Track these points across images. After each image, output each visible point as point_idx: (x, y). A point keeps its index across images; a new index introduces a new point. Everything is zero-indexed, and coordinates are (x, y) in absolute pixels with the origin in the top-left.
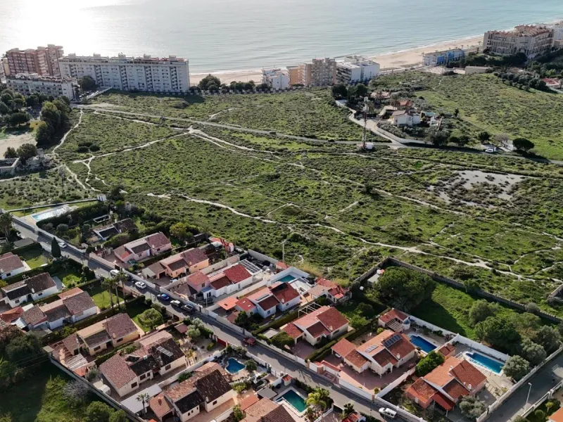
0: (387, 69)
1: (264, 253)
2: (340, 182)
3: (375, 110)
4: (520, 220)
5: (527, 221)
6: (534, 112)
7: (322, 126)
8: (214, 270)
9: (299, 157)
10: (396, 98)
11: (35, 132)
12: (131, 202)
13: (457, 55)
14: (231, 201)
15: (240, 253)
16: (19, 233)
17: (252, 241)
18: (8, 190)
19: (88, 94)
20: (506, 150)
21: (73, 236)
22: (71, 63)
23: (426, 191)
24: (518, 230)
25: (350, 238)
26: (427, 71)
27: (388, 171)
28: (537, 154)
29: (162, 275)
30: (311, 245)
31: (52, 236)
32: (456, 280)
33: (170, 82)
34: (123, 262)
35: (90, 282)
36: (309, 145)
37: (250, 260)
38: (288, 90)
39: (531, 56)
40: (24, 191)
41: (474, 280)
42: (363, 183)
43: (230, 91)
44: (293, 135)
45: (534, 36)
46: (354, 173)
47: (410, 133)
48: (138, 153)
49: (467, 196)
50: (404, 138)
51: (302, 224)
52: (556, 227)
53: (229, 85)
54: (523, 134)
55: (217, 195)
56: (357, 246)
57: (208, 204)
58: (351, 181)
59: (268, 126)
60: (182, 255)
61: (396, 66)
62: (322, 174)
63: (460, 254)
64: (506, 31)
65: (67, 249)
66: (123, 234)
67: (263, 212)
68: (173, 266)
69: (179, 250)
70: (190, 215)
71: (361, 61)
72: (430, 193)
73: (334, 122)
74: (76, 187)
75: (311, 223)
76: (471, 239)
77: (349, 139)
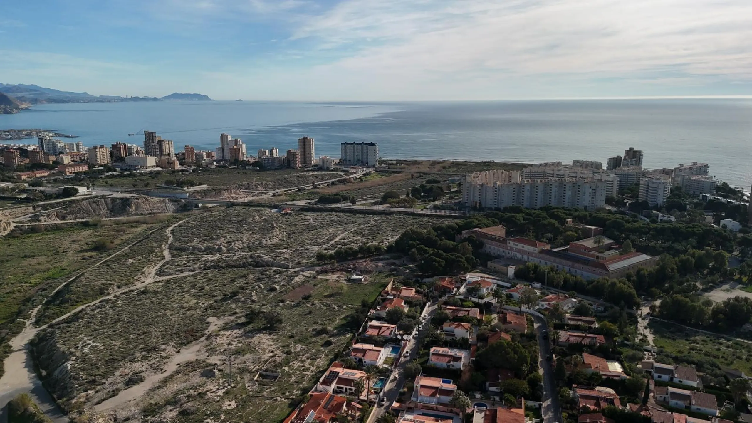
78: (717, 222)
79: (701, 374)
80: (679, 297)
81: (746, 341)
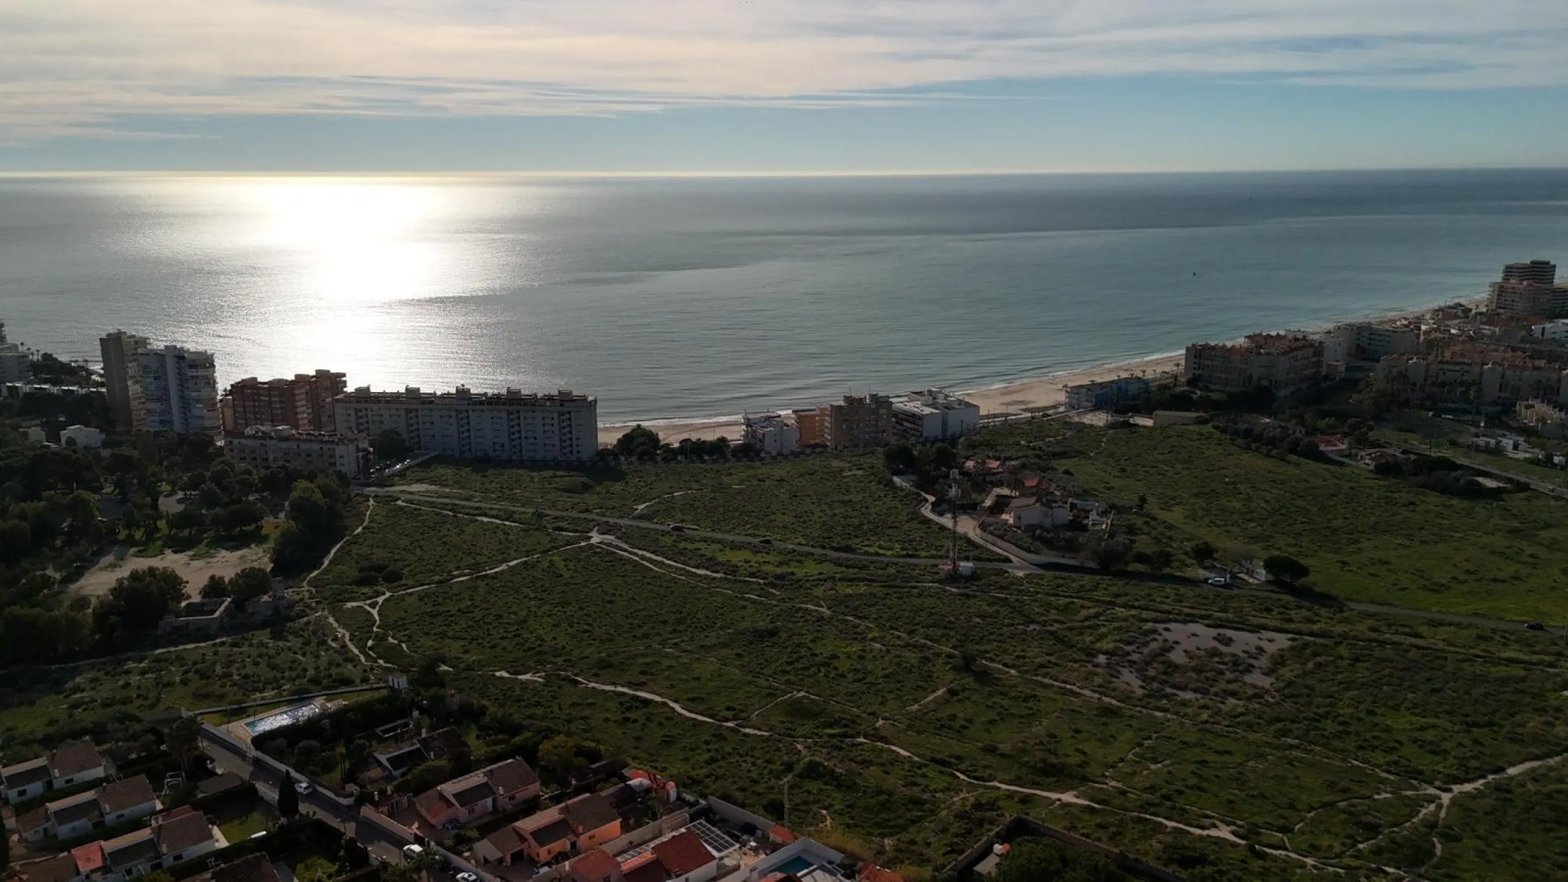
0: (995, 416)
1: (743, 806)
2: (907, 645)
3: (974, 496)
4: (1296, 732)
5: (1313, 733)
6: (1300, 502)
7: (865, 527)
8: (632, 846)
9: (819, 592)
10: (1014, 471)
11: (270, 544)
12: (460, 690)
13: (1134, 389)
14: (672, 686)
15: (691, 805)
16: (213, 761)
17: (717, 778)
18: (199, 666)
19: (389, 466)
20: (1251, 580)
21: (328, 768)
22: (359, 406)
23: (1089, 666)
24: (1295, 753)
25: (931, 771)
26: (1076, 419)
27: (1006, 621)
28: (1319, 590)
29: (518, 857)
30: (848, 787)
31: (283, 768)
32: (1169, 870)
33: (557, 442)
34: (432, 826)
35: (358, 873)
36: (840, 565)
37: (713, 823)
38: (796, 455)
39: (1283, 392)
40: (233, 670)
41: (1208, 870)
42: (955, 647)
43: (679, 458)
44: (807, 545)
45: (1285, 353)
46: (935, 625)
47: (1050, 544)
48: (481, 584)
49: (1177, 679)
50: (1036, 553)
51: (826, 738)
52: (1377, 747)
53: (676, 445)
54: (1283, 547)
55: (642, 673)
56: (947, 789)
57: (624, 694)
58: (929, 643)
59: (757, 527)
60: (562, 811)
61: (1011, 409)
62: (867, 627)
63: (1173, 808)
64: (1229, 344)
65: (313, 797)
66: (438, 763)
67: (742, 711)
68: (544, 835)
69: (556, 800)
70: (583, 718)
71: (941, 401)
72: (1099, 670)
73: (892, 519)
74: (346, 660)
75: (848, 737)
76: (1193, 773)
77: (923, 554)
78: (55, 437)
79: (105, 747)
80: (17, 610)
81: (172, 649)
